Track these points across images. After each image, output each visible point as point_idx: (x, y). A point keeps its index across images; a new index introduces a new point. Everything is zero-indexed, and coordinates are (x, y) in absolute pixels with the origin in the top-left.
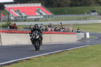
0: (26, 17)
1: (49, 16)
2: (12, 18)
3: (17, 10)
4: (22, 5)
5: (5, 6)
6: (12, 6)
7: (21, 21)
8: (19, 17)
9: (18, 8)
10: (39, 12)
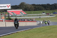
0: (16, 15)
1: (25, 15)
2: (10, 16)
3: (13, 12)
4: (15, 10)
5: (7, 10)
6: (10, 10)
7: (14, 17)
8: (13, 15)
9: (13, 11)
10: (21, 13)
